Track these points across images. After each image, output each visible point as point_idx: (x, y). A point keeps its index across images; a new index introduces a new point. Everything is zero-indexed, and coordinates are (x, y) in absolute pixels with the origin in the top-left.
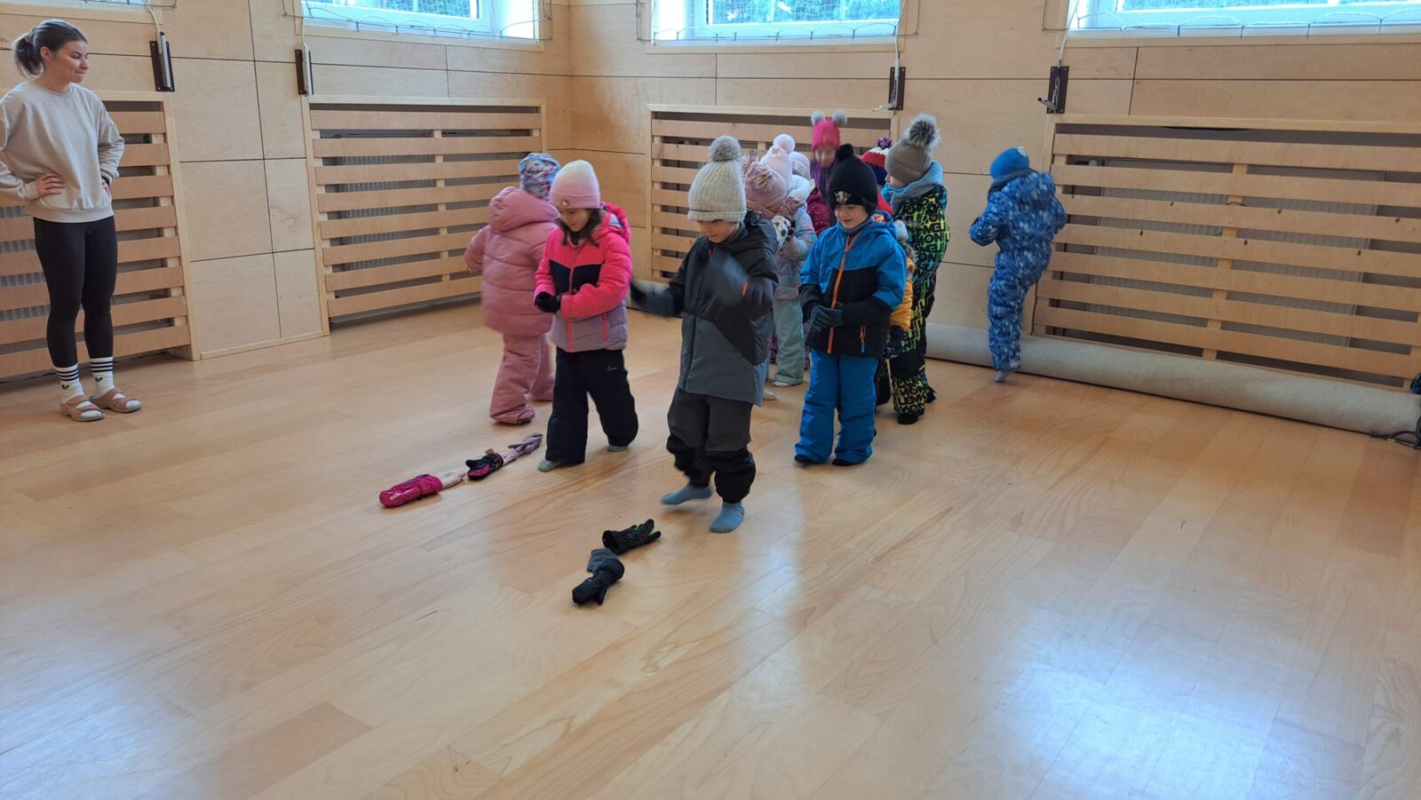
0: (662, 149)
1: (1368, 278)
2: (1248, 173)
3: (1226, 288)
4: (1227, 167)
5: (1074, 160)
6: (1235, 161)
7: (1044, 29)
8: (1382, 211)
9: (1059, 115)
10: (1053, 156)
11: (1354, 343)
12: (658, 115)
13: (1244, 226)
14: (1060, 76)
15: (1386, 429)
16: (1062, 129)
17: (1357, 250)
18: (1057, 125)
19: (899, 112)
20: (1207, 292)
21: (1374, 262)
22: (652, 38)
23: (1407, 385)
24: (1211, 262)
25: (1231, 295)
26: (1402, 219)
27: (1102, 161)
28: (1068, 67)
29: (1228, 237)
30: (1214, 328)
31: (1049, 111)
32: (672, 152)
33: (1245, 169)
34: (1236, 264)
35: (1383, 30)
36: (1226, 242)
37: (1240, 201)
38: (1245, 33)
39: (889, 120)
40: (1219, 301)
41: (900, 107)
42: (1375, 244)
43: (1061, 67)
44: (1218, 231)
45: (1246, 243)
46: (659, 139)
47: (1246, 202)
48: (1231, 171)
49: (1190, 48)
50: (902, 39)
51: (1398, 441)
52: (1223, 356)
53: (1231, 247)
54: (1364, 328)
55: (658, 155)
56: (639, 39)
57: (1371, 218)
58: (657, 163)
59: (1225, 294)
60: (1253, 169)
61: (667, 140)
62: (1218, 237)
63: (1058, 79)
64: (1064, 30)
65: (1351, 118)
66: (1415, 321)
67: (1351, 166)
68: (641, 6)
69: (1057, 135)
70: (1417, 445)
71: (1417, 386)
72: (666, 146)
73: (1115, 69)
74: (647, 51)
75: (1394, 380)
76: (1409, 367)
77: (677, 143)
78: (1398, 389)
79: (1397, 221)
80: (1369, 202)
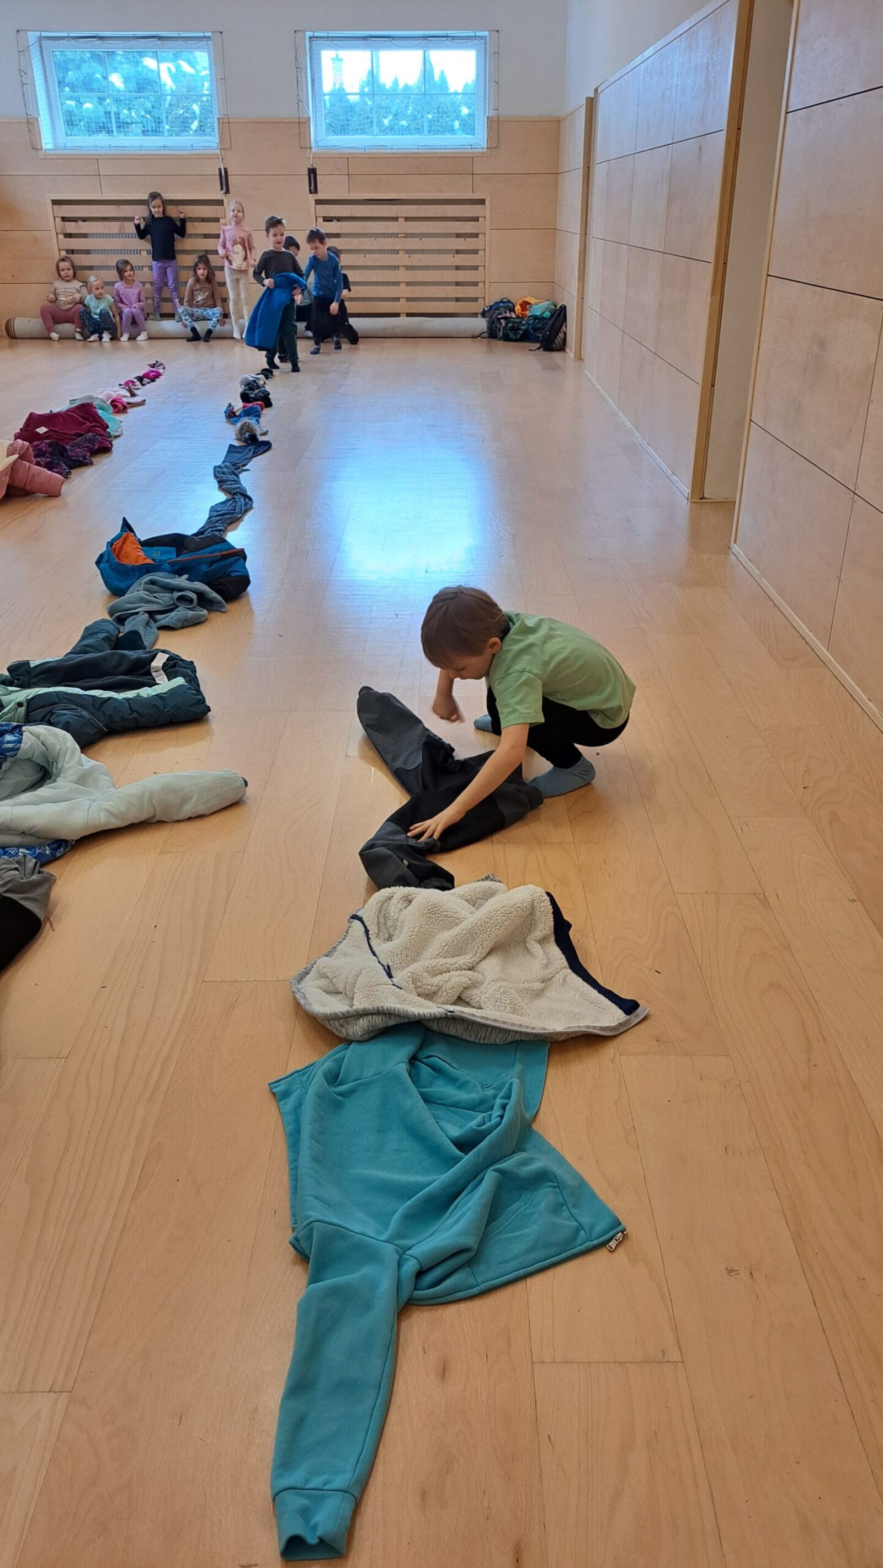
0: (64, 225)
1: (458, 268)
2: (405, 221)
4: (395, 219)
5: (327, 219)
6: (398, 216)
7: (301, 147)
8: (458, 235)
9: (316, 195)
10: (316, 218)
11: (457, 300)
12: (55, 202)
13: (408, 248)
14: (312, 172)
15: (477, 333)
16: (318, 202)
17: (452, 255)
18: (316, 200)
19: (228, 195)
20: (397, 284)
21: (460, 260)
22: (44, 147)
23: (479, 315)
24: (396, 268)
25: (408, 284)
26: (467, 239)
27: (339, 219)
28: (316, 169)
29: (401, 254)
30: (403, 301)
31: (311, 192)
32: (71, 227)
33: (403, 219)
34: (408, 268)
35: (447, 151)
36: (401, 257)
37: (403, 235)
38: (394, 151)
39: (222, 201)
40: (403, 286)
41: (227, 192)
42: (458, 252)
43: (312, 168)
44: (396, 252)
45: (410, 257)
46: (60, 219)
47: (407, 236)
48: (398, 221)
49: (371, 158)
50: (222, 151)
51: (482, 338)
52: (409, 315)
53: (403, 259)
54: (462, 292)
55: (62, 230)
56: (33, 148)
58: (61, 237)
59: (404, 284)
60: (407, 219)
61: (64, 219)
62: (396, 255)
63: (312, 175)
64: (311, 148)
65: (441, 192)
66: (477, 285)
67: (445, 215)
68: (31, 124)
69: (317, 206)
70: (489, 337)
71: (484, 314)
72: (67, 223)
73: (339, 169)
74: (40, 156)
75: (474, 313)
76: (479, 307)
77: (77, 221)
78: (477, 317)
79: (465, 240)
80: (454, 232)
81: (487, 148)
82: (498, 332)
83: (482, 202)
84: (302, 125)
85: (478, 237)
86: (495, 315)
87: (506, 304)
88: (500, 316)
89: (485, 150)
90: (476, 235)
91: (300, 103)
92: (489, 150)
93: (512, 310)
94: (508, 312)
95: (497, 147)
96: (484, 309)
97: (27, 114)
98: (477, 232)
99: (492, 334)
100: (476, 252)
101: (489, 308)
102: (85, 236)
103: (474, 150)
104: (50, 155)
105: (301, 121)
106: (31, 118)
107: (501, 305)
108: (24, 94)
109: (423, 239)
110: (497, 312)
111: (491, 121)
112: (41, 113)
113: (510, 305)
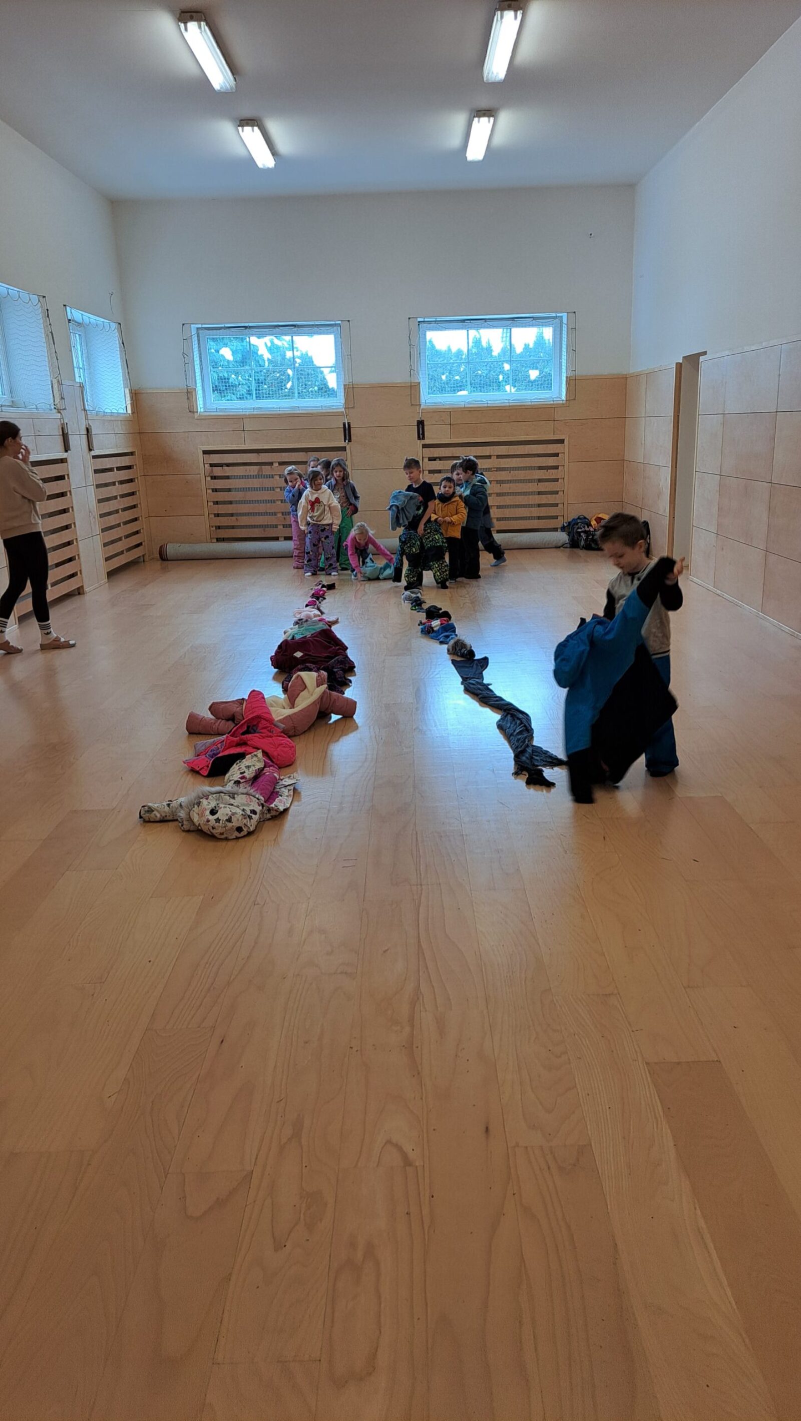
0: (212, 470)
1: (539, 493)
3: (496, 504)
4: (489, 457)
5: (430, 459)
6: (492, 454)
7: (413, 405)
8: (540, 468)
9: (423, 440)
10: (423, 458)
11: (539, 518)
12: (205, 452)
13: (499, 479)
14: (421, 424)
15: (560, 544)
16: (424, 446)
17: (536, 484)
18: (422, 444)
19: (349, 443)
21: (543, 487)
22: (199, 411)
23: (559, 530)
26: (549, 471)
27: (441, 459)
28: (423, 421)
31: (416, 439)
32: (218, 471)
33: (496, 457)
35: (533, 403)
37: (495, 469)
38: (488, 405)
39: (345, 447)
41: (350, 440)
42: (540, 481)
43: (420, 421)
45: (500, 486)
46: (209, 465)
47: (499, 469)
48: (491, 458)
49: (470, 411)
50: (347, 410)
51: (564, 548)
54: (543, 512)
55: (209, 474)
56: (190, 411)
57: (538, 471)
58: (209, 479)
60: (498, 457)
61: (212, 465)
63: (421, 426)
64: (420, 405)
65: (527, 435)
66: (557, 506)
67: (530, 453)
68: (190, 393)
69: (424, 449)
70: (570, 547)
71: (563, 529)
72: (215, 469)
73: (443, 420)
74: (196, 418)
75: (554, 528)
76: (560, 523)
77: (222, 466)
78: (557, 531)
79: (547, 471)
80: (537, 465)
81: (566, 400)
82: (580, 542)
83: (562, 441)
84: (413, 389)
85: (558, 469)
86: (575, 529)
87: (584, 520)
88: (579, 530)
89: (564, 402)
90: (556, 467)
91: (412, 371)
92: (568, 401)
93: (589, 525)
94: (586, 527)
95: (575, 399)
96: (564, 525)
97: (187, 385)
98: (558, 465)
99: (574, 544)
100: (557, 480)
101: (567, 524)
102: (228, 477)
103: (555, 402)
104: (202, 416)
105: (412, 385)
106: (191, 389)
107: (579, 521)
108: (185, 371)
109: (512, 472)
110: (577, 527)
111: (570, 380)
112: (198, 385)
113: (587, 520)
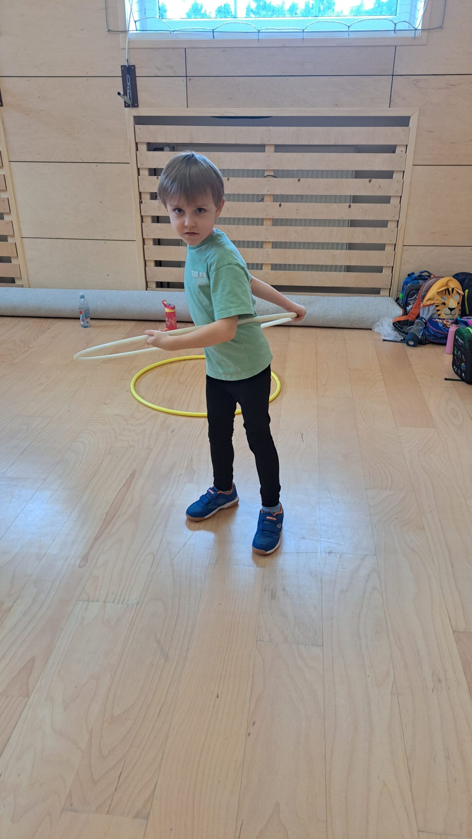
1: (353, 223)
2: (276, 151)
3: (271, 240)
4: (260, 148)
5: (153, 147)
6: (266, 142)
7: (109, 31)
8: (359, 174)
9: (135, 109)
10: (137, 144)
11: (349, 269)
13: (278, 193)
14: (129, 73)
16: (139, 120)
17: (348, 205)
18: (135, 117)
20: (259, 244)
21: (359, 211)
23: (382, 295)
24: (259, 222)
25: (276, 245)
26: (374, 180)
27: (173, 148)
28: (134, 66)
29: (268, 202)
30: (267, 269)
31: (127, 105)
33: (273, 148)
34: (276, 222)
36: (267, 206)
37: (272, 174)
38: (261, 36)
40: (268, 249)
41: (2, 103)
42: (356, 199)
43: (129, 66)
44: (261, 198)
45: (280, 205)
47: (278, 174)
48: (265, 151)
49: (224, 49)
53: (271, 209)
54: (356, 258)
57: (353, 180)
59: (271, 245)
60: (279, 148)
62: (260, 203)
63: (128, 76)
64: (126, 32)
66: (384, 249)
67: (340, 143)
69: (137, 126)
71: (391, 291)
73: (172, 68)
78: (378, 296)
79: (370, 181)
80: (352, 168)
83: (403, 121)
85: (391, 177)
89: (418, 32)
90: (388, 175)
96: (392, 285)
98: (393, 170)
103: (400, 33)
109: (302, 179)
